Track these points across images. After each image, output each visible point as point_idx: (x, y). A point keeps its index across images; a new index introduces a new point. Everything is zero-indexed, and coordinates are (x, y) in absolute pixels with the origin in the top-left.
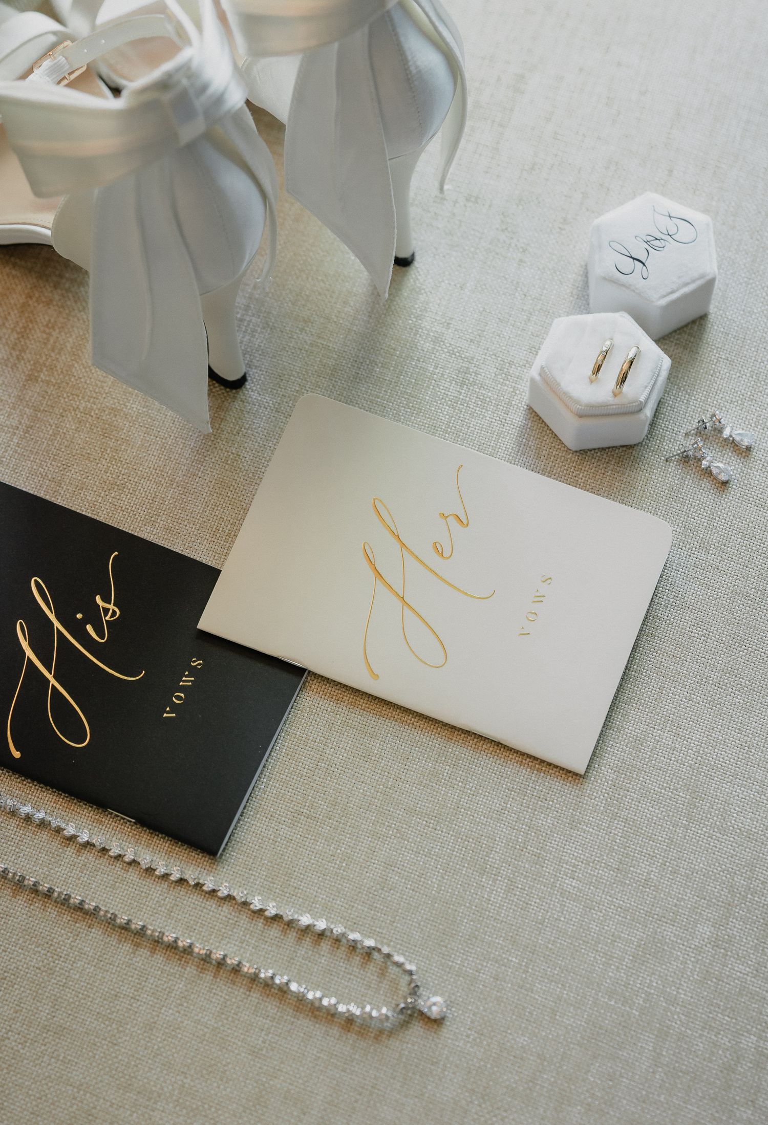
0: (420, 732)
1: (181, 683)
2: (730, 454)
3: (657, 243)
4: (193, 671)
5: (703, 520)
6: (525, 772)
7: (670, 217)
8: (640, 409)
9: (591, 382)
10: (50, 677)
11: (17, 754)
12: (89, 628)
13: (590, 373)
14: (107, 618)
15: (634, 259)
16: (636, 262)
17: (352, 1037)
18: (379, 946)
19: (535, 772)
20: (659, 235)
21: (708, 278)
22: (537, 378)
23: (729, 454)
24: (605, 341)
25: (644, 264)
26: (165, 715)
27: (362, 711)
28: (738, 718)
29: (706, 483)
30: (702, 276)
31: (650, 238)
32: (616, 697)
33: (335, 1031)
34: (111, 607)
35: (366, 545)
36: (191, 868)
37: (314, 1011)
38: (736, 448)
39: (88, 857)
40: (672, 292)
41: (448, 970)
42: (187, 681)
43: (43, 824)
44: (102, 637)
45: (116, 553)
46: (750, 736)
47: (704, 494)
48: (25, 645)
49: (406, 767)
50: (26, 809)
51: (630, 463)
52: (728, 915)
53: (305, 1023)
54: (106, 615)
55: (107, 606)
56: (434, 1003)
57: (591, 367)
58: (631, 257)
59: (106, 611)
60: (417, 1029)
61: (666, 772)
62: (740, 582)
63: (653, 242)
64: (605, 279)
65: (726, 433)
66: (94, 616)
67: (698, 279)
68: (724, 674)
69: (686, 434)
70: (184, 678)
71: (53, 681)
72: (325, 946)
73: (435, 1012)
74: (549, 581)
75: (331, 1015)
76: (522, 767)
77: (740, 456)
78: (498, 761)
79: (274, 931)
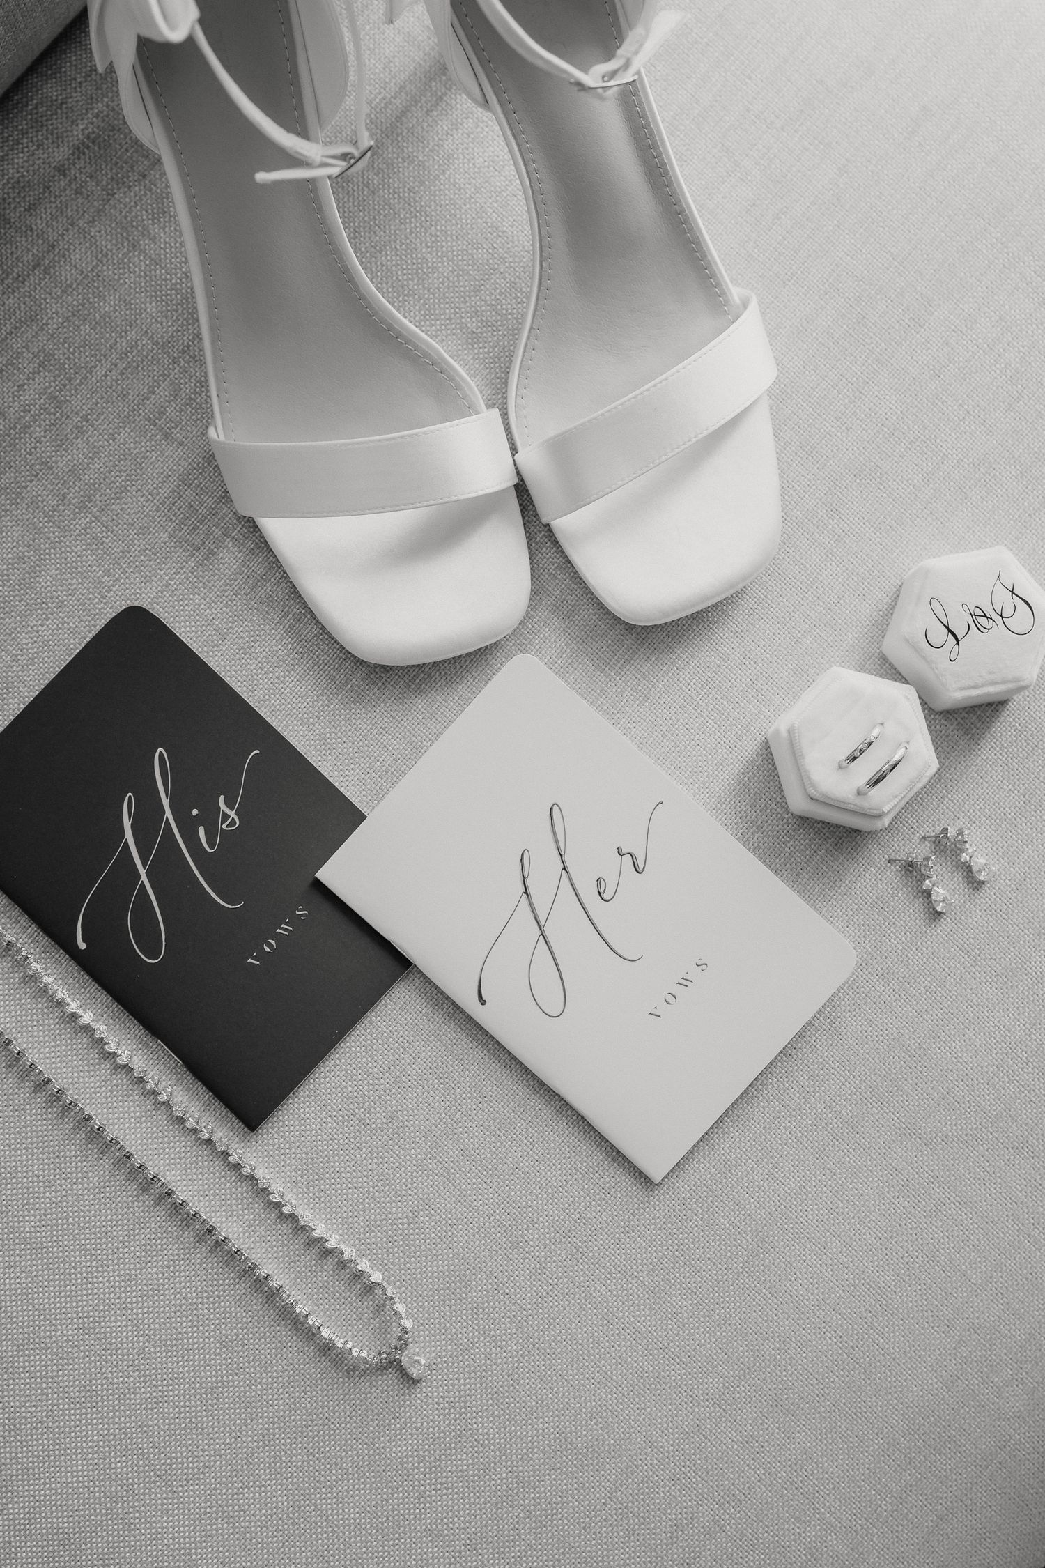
0: (508, 1072)
1: (278, 930)
2: (960, 879)
3: (983, 621)
4: (295, 921)
5: (899, 946)
6: (599, 1156)
7: (1013, 593)
8: (880, 816)
9: (840, 767)
10: (142, 872)
11: (82, 946)
12: (201, 830)
13: (844, 757)
14: (224, 826)
15: (950, 631)
16: (951, 636)
17: (325, 1363)
18: (385, 1284)
19: (610, 1159)
20: (989, 612)
21: (1022, 684)
22: (784, 734)
23: (958, 879)
24: (874, 727)
25: (958, 643)
26: (250, 960)
27: (456, 1026)
28: (840, 1179)
29: (919, 904)
30: (1016, 680)
31: (978, 612)
32: (726, 1114)
33: (311, 1351)
34: (232, 814)
35: (526, 853)
36: (224, 1130)
37: (297, 1324)
38: (970, 874)
39: (120, 1079)
40: (975, 687)
41: (443, 1331)
42: (284, 929)
43: (87, 1029)
44: (211, 847)
45: (257, 751)
46: (845, 1202)
47: (913, 915)
48: (127, 825)
49: (480, 1105)
50: (73, 1006)
51: (849, 849)
52: (742, 1377)
53: (283, 1331)
54: (223, 822)
55: (228, 811)
56: (417, 1359)
57: (847, 752)
58: (947, 628)
59: (226, 817)
60: (391, 1378)
61: (743, 1209)
62: (907, 1031)
63: (980, 619)
64: (907, 641)
65: (965, 857)
66: (211, 818)
67: (1011, 682)
68: (846, 1125)
69: (923, 837)
70: (283, 926)
71: (144, 878)
72: (330, 1263)
73: (414, 1372)
74: (704, 967)
75: (311, 1335)
76: (598, 1149)
77: (970, 885)
78: (576, 1134)
79: (285, 1228)
